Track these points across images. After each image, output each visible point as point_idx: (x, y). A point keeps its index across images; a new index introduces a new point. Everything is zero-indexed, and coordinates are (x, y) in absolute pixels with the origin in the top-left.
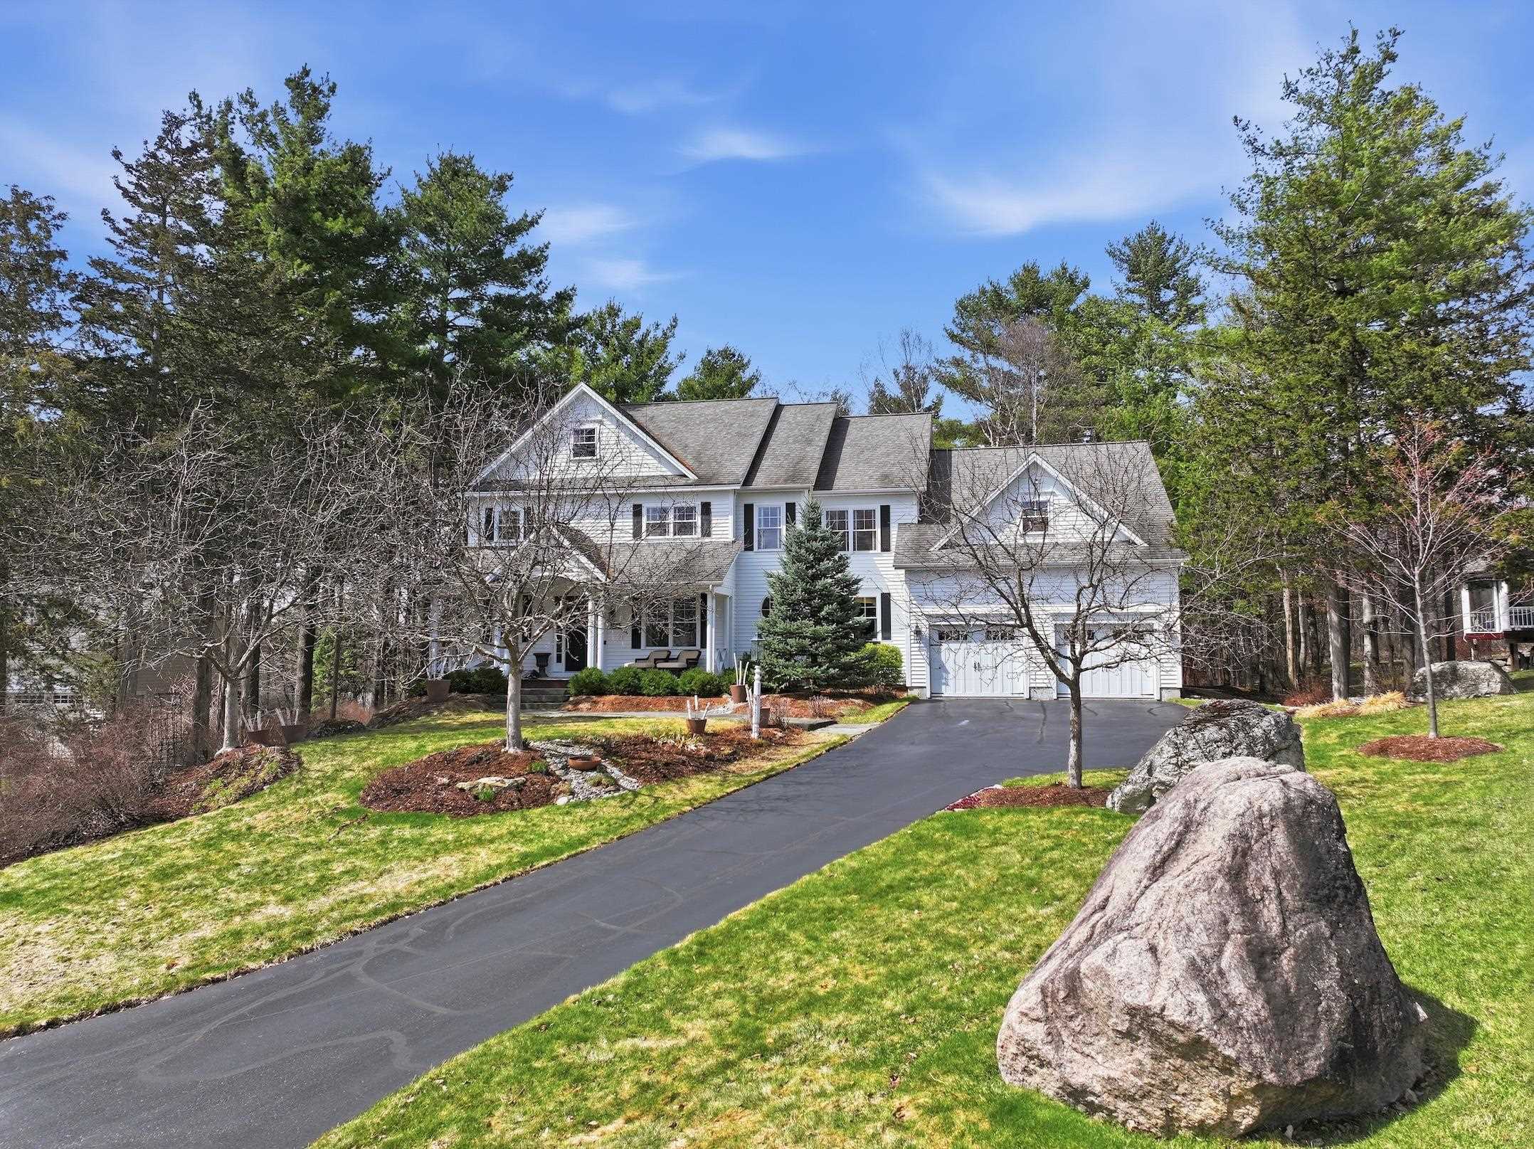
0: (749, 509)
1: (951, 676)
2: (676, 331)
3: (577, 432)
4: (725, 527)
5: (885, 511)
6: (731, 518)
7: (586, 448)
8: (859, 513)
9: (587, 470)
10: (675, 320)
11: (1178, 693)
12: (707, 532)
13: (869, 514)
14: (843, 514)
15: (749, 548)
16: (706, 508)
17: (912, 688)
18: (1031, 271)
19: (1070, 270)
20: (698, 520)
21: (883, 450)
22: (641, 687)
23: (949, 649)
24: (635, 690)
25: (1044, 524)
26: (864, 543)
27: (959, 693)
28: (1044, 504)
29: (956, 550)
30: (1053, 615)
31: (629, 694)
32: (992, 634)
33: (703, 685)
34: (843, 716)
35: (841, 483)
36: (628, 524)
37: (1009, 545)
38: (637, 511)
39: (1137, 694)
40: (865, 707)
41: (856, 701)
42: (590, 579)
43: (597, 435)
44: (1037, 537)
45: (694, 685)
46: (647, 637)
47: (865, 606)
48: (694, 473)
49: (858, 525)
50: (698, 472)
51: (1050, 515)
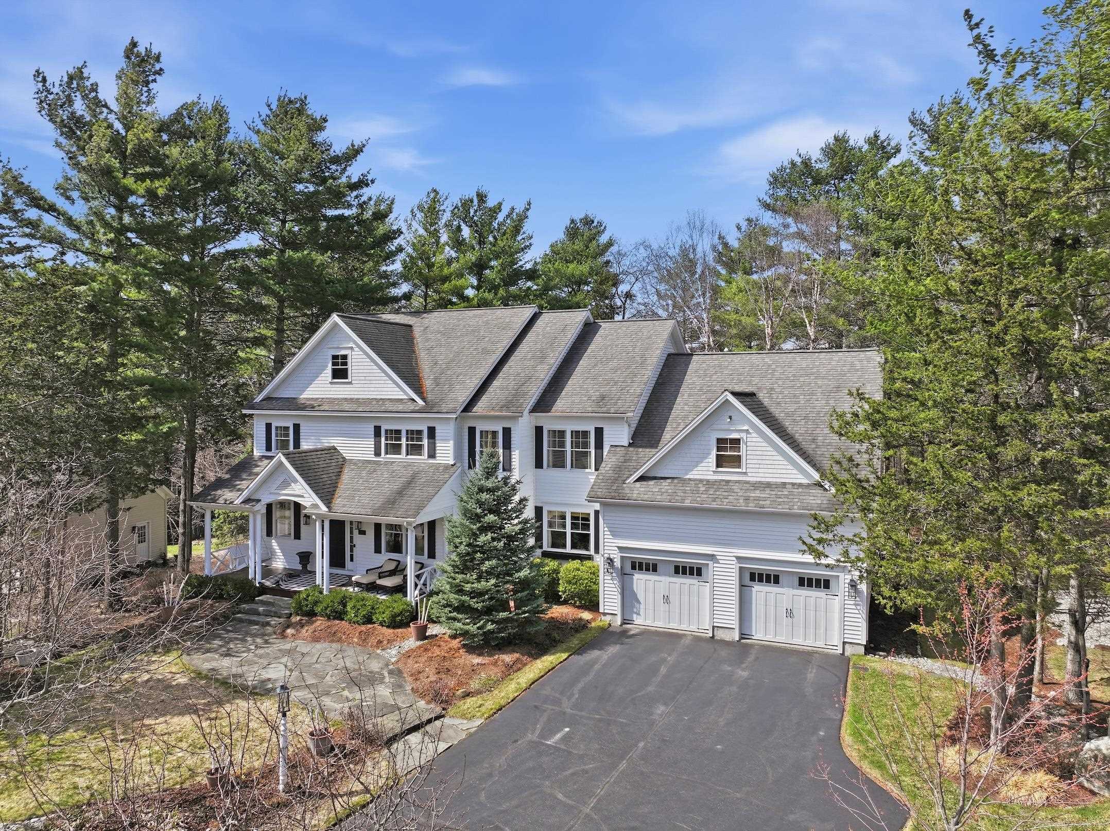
0: (472, 431)
1: (642, 606)
2: (529, 213)
3: (335, 358)
4: (447, 450)
5: (599, 432)
6: (451, 444)
7: (340, 373)
8: (575, 434)
9: (340, 391)
10: (529, 204)
11: (862, 650)
12: (432, 455)
13: (585, 434)
14: (562, 433)
16: (432, 432)
17: (605, 614)
18: (841, 141)
19: (882, 137)
20: (425, 442)
21: (613, 364)
22: (345, 613)
23: (640, 579)
24: (339, 615)
25: (736, 461)
26: (580, 462)
27: (648, 623)
28: (737, 441)
29: (652, 483)
30: (738, 558)
31: (334, 619)
32: (681, 570)
33: (394, 617)
34: (467, 695)
35: (561, 404)
36: (371, 442)
37: (701, 481)
38: (377, 431)
39: (820, 644)
40: (511, 670)
41: (508, 658)
42: (315, 506)
43: (349, 360)
44: (728, 474)
45: (386, 616)
46: (388, 543)
47: (580, 521)
48: (424, 399)
49: (575, 444)
50: (430, 397)
51: (743, 453)
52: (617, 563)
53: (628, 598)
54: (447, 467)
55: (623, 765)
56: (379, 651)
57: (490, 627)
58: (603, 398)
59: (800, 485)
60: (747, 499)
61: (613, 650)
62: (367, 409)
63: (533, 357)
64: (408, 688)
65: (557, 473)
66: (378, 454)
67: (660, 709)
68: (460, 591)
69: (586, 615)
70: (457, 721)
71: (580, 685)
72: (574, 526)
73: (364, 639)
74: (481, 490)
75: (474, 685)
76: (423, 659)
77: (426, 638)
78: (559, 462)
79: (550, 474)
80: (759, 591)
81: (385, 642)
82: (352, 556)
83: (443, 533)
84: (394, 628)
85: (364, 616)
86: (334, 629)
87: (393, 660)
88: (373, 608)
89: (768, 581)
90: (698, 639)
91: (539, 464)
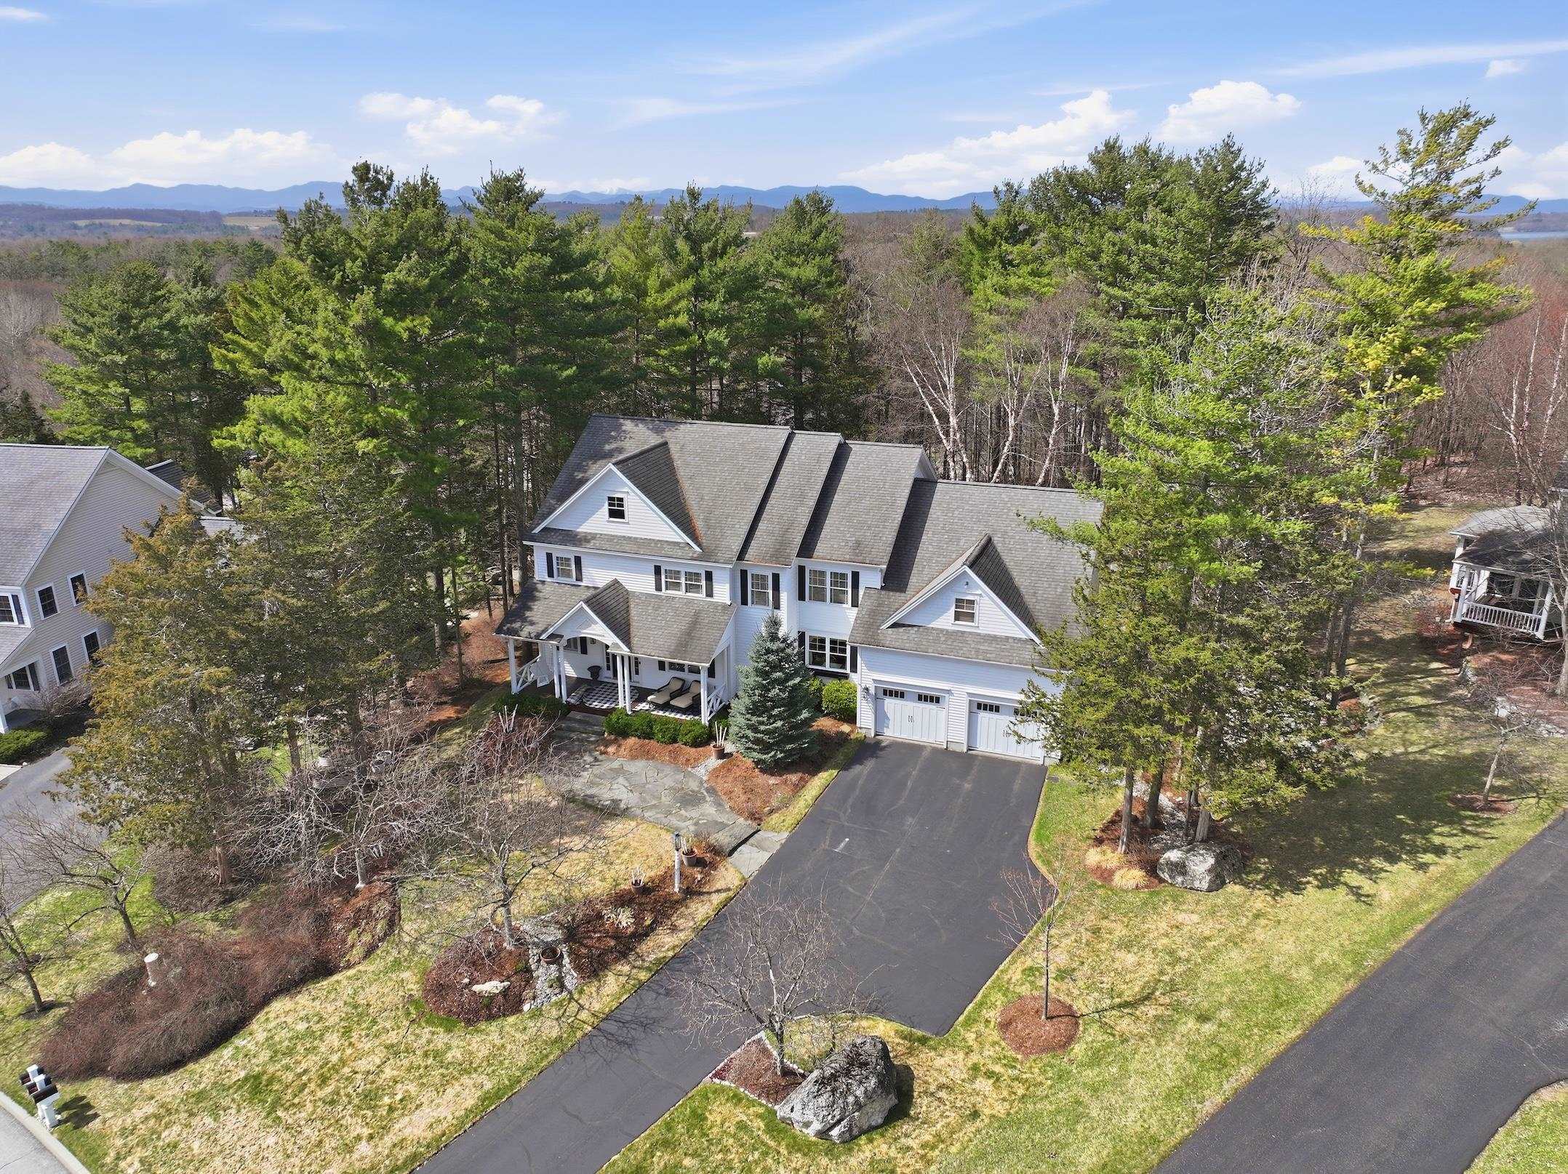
0: (744, 573)
1: (891, 723)
3: (610, 499)
4: (723, 592)
5: (856, 576)
6: (727, 586)
7: (617, 512)
8: (834, 575)
9: (618, 529)
11: (1057, 763)
12: (710, 593)
13: (843, 576)
14: (823, 573)
15: (744, 602)
16: (709, 576)
17: (861, 727)
20: (703, 583)
22: (653, 733)
23: (890, 703)
24: (649, 736)
25: (971, 617)
26: (837, 599)
27: (897, 735)
28: (972, 602)
29: (901, 630)
30: (969, 694)
31: (645, 739)
32: (923, 698)
33: (695, 738)
34: (771, 812)
35: (821, 548)
36: (652, 579)
37: (942, 630)
38: (658, 570)
39: (1027, 756)
40: (798, 787)
41: (794, 778)
42: (616, 645)
43: (625, 503)
44: (963, 626)
45: (688, 738)
47: (838, 645)
48: (699, 546)
49: (834, 583)
50: (704, 541)
51: (976, 611)
52: (872, 691)
53: (880, 717)
54: (725, 607)
55: (887, 866)
56: (690, 770)
57: (780, 755)
58: (858, 543)
59: (1020, 640)
60: (977, 651)
61: (870, 764)
62: (648, 552)
63: (792, 496)
64: (727, 806)
65: (817, 605)
66: (658, 588)
67: (910, 820)
68: (756, 730)
69: (846, 728)
70: (770, 834)
71: (850, 801)
72: (832, 649)
73: (674, 757)
74: (768, 651)
75: (775, 803)
76: (730, 779)
77: (725, 756)
78: (819, 596)
79: (811, 606)
80: (984, 716)
81: (693, 760)
82: (637, 671)
84: (696, 747)
85: (669, 736)
86: (647, 748)
87: (705, 778)
89: (991, 710)
90: (936, 751)
91: (801, 597)
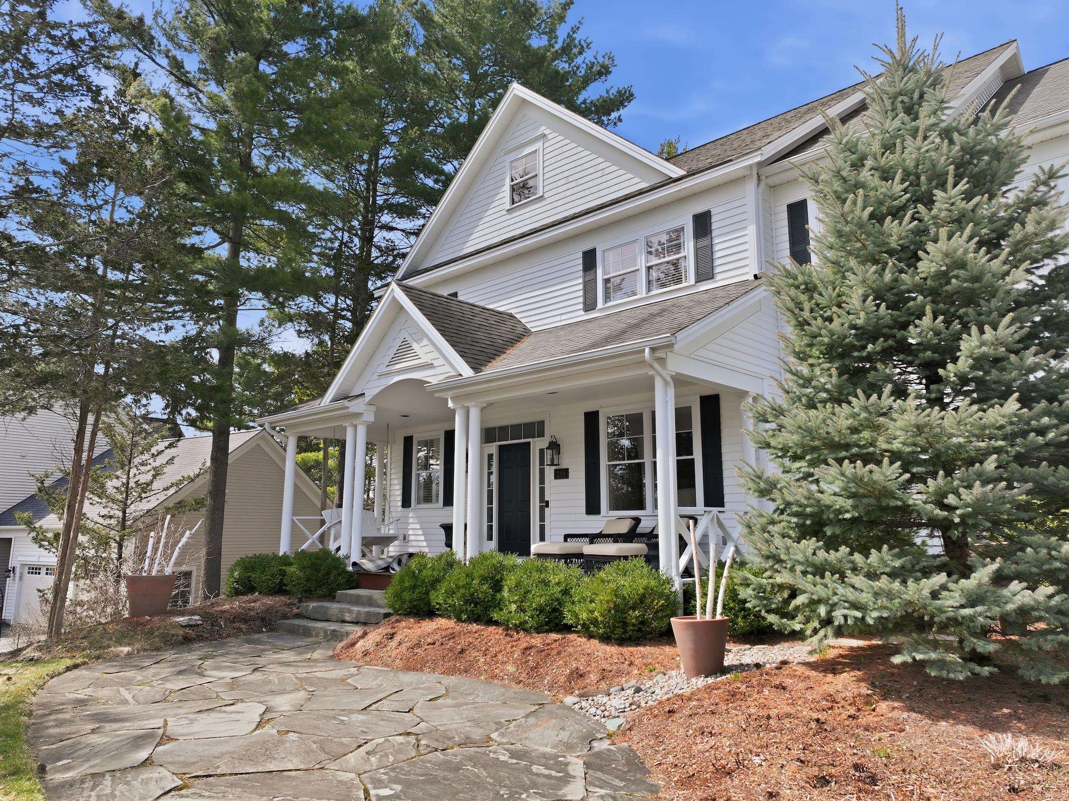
12: (705, 273)
16: (703, 222)
22: (498, 605)
24: (482, 611)
31: (470, 620)
36: (577, 285)
45: (600, 613)
46: (612, 491)
54: (740, 290)
56: (569, 700)
66: (589, 305)
73: (534, 667)
77: (724, 670)
81: (593, 677)
82: (542, 528)
83: (741, 424)
84: (622, 642)
85: (541, 610)
86: (462, 642)
87: (612, 725)
88: (566, 592)
